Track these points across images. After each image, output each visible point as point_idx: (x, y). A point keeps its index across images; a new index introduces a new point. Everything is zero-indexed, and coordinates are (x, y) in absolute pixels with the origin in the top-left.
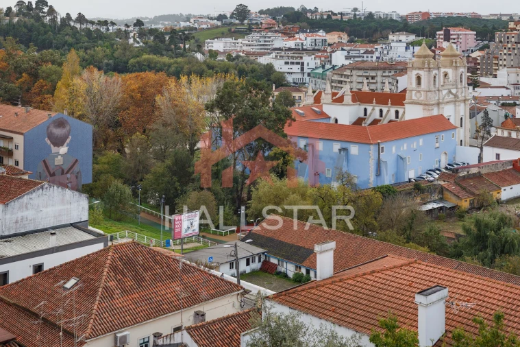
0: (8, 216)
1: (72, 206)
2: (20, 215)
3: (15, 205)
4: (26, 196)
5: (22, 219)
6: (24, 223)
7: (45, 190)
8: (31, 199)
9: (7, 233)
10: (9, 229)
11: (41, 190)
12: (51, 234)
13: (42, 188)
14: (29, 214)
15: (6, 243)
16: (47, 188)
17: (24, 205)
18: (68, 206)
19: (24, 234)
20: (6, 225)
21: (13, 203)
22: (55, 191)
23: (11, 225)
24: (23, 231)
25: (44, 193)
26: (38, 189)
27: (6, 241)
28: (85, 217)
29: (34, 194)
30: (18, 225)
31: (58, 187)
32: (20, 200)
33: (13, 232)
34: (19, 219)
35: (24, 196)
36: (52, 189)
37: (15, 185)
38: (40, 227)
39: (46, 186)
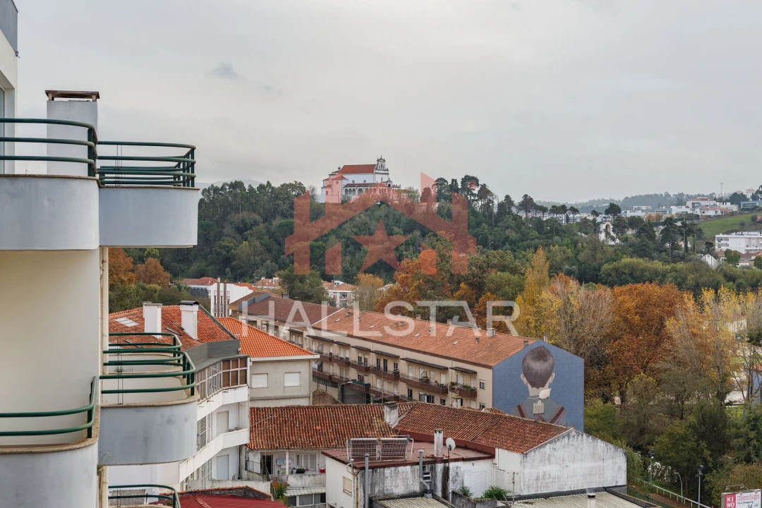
0: (527, 470)
1: (606, 464)
2: (541, 469)
3: (535, 455)
4: (548, 445)
5: (544, 476)
6: (546, 480)
7: (571, 438)
8: (554, 449)
9: (525, 493)
10: (528, 487)
11: (566, 438)
12: (590, 497)
13: (568, 435)
14: (553, 469)
15: (525, 505)
16: (574, 436)
17: (547, 456)
18: (601, 463)
19: (547, 496)
20: (524, 482)
21: (532, 453)
22: (584, 441)
23: (531, 482)
24: (545, 491)
25: (571, 443)
26: (564, 437)
27: (527, 503)
28: (622, 481)
29: (558, 443)
30: (539, 483)
31: (588, 437)
32: (541, 450)
33: (532, 492)
34: (541, 475)
35: (546, 444)
36: (580, 438)
37: (530, 431)
38: (566, 489)
39: (574, 433)
